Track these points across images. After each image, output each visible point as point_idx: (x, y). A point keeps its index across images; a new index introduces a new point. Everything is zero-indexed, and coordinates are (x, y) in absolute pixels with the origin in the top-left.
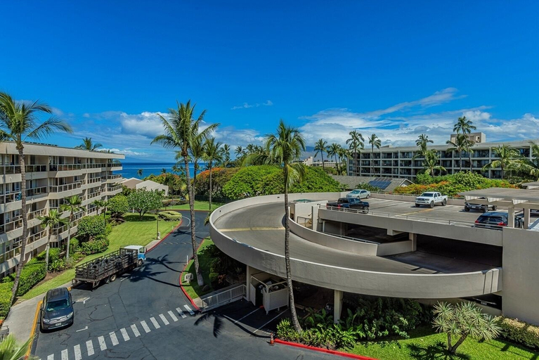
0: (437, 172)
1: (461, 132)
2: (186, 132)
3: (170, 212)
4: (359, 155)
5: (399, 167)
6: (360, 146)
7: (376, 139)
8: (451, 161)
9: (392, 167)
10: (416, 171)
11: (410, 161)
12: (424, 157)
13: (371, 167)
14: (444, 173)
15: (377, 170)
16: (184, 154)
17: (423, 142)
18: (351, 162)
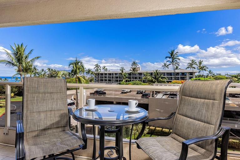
0: (127, 81)
1: (134, 66)
2: (21, 59)
3: (2, 103)
4: (99, 74)
5: (114, 79)
6: (99, 70)
7: (105, 68)
8: (131, 77)
9: (111, 79)
10: (120, 80)
11: (118, 77)
12: (122, 75)
13: (103, 79)
14: (129, 81)
15: (106, 80)
16: (19, 71)
17: (122, 70)
18: (95, 77)
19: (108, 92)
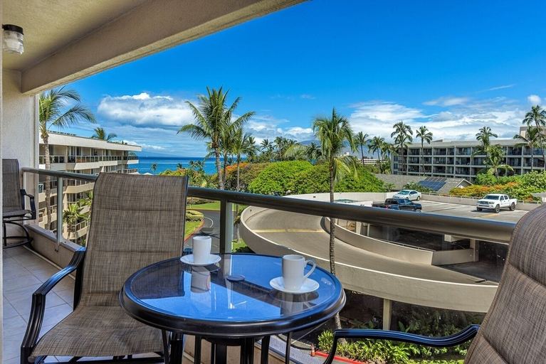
0: (502, 172)
1: (533, 124)
2: (218, 121)
3: (191, 211)
4: (406, 151)
5: (455, 165)
6: (407, 140)
7: (426, 132)
8: (520, 159)
9: (446, 165)
10: (476, 170)
11: (468, 159)
12: (486, 154)
13: (420, 164)
14: (511, 173)
15: (428, 169)
16: (215, 146)
17: (485, 136)
18: (396, 159)
19: (428, 205)
